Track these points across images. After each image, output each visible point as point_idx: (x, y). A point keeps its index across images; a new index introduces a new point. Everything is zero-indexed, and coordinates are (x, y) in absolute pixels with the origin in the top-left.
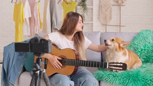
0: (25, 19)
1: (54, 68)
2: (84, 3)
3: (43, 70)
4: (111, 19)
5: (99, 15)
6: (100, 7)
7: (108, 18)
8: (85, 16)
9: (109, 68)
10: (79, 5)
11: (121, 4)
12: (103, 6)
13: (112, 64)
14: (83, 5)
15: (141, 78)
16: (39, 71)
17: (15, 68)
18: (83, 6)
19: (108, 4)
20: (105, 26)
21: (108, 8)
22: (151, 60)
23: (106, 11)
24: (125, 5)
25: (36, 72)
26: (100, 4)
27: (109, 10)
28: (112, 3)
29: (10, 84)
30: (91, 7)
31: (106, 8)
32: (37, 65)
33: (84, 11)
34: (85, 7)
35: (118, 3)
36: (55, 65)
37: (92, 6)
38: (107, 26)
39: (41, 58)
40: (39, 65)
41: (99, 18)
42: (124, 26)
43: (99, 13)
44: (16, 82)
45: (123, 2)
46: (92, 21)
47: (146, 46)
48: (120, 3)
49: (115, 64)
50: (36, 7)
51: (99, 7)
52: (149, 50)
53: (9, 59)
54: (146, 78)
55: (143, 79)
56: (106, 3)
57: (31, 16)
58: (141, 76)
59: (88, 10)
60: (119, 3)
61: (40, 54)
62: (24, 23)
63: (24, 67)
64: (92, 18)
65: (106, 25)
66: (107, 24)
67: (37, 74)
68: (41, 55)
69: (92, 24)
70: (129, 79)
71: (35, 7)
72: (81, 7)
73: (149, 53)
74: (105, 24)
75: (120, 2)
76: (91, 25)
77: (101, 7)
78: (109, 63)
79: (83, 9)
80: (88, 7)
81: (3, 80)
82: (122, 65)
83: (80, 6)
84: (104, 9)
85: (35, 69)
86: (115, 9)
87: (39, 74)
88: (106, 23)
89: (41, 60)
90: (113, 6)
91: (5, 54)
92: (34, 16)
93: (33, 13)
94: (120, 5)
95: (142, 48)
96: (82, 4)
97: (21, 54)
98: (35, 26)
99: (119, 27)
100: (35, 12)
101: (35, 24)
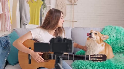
1: (37, 62)
8: (44, 13)
9: (90, 60)
11: (74, 4)
12: (59, 5)
13: (93, 56)
15: (114, 67)
19: (63, 3)
21: (63, 7)
22: (115, 51)
23: (61, 9)
24: (77, 5)
26: (56, 3)
28: (67, 2)
30: (49, 5)
31: (62, 6)
33: (44, 8)
34: (45, 5)
35: (71, 2)
36: (38, 60)
42: (77, 21)
45: (75, 2)
47: (111, 39)
49: (96, 56)
52: (114, 43)
54: (118, 67)
55: (116, 67)
56: (61, 3)
57: (2, 13)
58: (113, 65)
59: (47, 8)
70: (104, 68)
71: (6, 5)
73: (113, 45)
75: (73, 2)
77: (58, 5)
78: (91, 56)
82: (102, 56)
84: (60, 7)
86: (69, 8)
90: (67, 5)
92: (5, 12)
93: (4, 10)
95: (108, 41)
97: (4, 48)
98: (6, 22)
99: (72, 22)
100: (6, 9)
101: (6, 20)
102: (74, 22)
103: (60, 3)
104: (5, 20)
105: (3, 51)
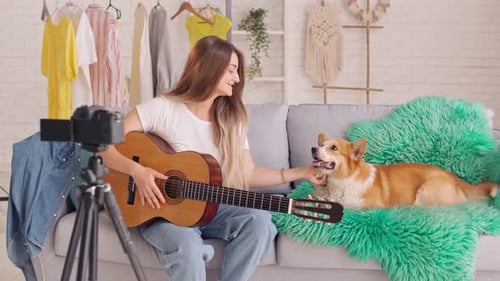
0: (80, 68)
2: (258, 21)
3: (105, 187)
4: (339, 69)
5: (304, 57)
6: (307, 33)
7: (331, 65)
8: (260, 60)
10: (242, 27)
11: (373, 25)
12: (317, 30)
14: (256, 25)
16: (94, 188)
17: (43, 202)
18: (256, 31)
19: (331, 24)
20: (322, 90)
21: (329, 37)
23: (325, 44)
24: (381, 27)
25: (88, 190)
26: (306, 23)
27: (333, 42)
29: (31, 246)
30: (281, 33)
31: (325, 35)
32: (90, 172)
33: (258, 44)
34: (261, 33)
35: (362, 19)
36: (146, 195)
37: (283, 29)
38: (328, 90)
39: (100, 158)
40: (95, 173)
41: (303, 66)
42: (381, 90)
43: (304, 49)
44: (47, 240)
45: (375, 18)
46: (283, 74)
48: (368, 22)
50: (114, 34)
51: (305, 32)
53: (27, 175)
54: (403, 227)
56: (325, 22)
57: (96, 60)
59: (269, 42)
60: (365, 21)
61: (97, 145)
62: (77, 83)
63: (69, 200)
64: (283, 67)
65: (324, 87)
66: (328, 85)
67: (90, 194)
68: (100, 149)
69: (282, 83)
70: (358, 230)
72: (249, 33)
74: (321, 84)
75: (367, 17)
76: (279, 87)
77: (311, 31)
79: (253, 39)
80: (269, 32)
81: (12, 235)
83: (245, 29)
84: (319, 37)
85: (85, 184)
86: (352, 39)
87: (93, 193)
88: (325, 81)
89: (99, 160)
90: (346, 29)
91: (15, 163)
92: (108, 59)
93: (105, 52)
94: (367, 28)
96: (252, 24)
97: (62, 163)
98: (110, 90)
99: (365, 92)
100: (109, 48)
101: (110, 84)
102: (371, 92)
103: (320, 22)
104: (107, 84)
105: (57, 170)
